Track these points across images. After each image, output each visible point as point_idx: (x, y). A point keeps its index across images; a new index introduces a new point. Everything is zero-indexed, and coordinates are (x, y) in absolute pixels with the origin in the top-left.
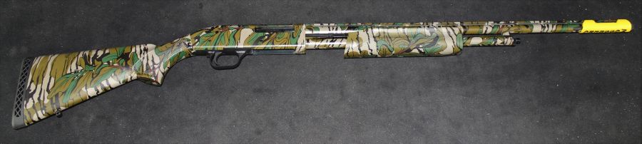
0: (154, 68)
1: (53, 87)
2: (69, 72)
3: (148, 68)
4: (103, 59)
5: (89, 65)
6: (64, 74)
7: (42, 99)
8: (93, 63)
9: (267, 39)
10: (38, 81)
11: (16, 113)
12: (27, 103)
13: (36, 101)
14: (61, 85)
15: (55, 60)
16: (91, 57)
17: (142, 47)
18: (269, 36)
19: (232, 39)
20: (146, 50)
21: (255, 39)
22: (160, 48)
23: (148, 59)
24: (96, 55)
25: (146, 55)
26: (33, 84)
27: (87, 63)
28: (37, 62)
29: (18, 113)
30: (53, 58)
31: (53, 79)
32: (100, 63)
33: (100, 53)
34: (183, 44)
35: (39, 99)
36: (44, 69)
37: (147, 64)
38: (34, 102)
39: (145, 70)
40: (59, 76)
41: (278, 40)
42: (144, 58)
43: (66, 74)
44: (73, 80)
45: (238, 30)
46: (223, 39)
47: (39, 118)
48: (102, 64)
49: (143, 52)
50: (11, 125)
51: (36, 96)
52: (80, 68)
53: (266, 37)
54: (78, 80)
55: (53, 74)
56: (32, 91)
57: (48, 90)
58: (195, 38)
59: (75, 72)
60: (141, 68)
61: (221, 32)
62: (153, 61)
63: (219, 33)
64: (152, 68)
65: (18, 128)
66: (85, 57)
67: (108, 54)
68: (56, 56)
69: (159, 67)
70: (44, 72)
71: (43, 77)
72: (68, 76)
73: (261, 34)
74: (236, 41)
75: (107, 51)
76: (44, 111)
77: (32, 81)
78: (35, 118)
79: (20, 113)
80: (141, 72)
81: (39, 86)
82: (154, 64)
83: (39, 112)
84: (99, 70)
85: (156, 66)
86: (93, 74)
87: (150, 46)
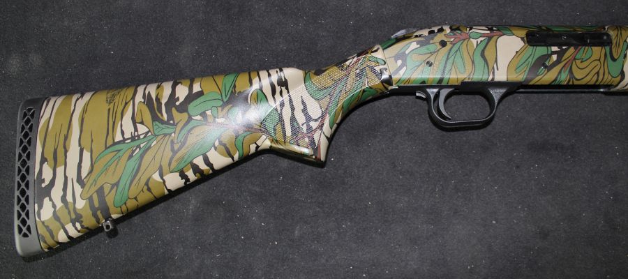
0: (309, 128)
1: (91, 172)
2: (118, 137)
3: (296, 130)
4: (191, 107)
5: (162, 122)
6: (110, 142)
7: (69, 198)
8: (170, 117)
9: (558, 62)
10: (57, 159)
11: (20, 230)
12: (41, 207)
13: (59, 204)
14: (106, 170)
15: (85, 110)
16: (164, 101)
17: (275, 78)
18: (560, 54)
19: (478, 59)
20: (284, 83)
21: (531, 61)
22: (316, 79)
23: (293, 109)
24: (173, 96)
25: (286, 96)
26: (45, 165)
27: (155, 118)
28: (50, 113)
29: (24, 230)
30: (81, 103)
31: (87, 155)
32: (185, 115)
33: (182, 92)
34: (368, 70)
35: (64, 199)
36: (64, 132)
37: (293, 119)
38: (54, 206)
39: (289, 133)
40: (99, 146)
41: (581, 66)
42: (282, 105)
43: (115, 144)
44: (131, 156)
45: (490, 38)
46: (458, 60)
47: (69, 237)
48: (190, 118)
49: (278, 89)
50: (16, 251)
51: (56, 193)
52: (142, 129)
53: (555, 57)
54: (142, 157)
55: (86, 143)
56: (47, 182)
57: (80, 180)
58: (397, 58)
59: (133, 138)
60: (279, 128)
61: (453, 44)
62: (305, 110)
63: (449, 46)
64: (304, 128)
65: (31, 258)
66: (148, 100)
67: (201, 94)
68: (87, 96)
69: (321, 127)
70: (66, 138)
71: (66, 152)
72: (117, 147)
73: (541, 51)
74: (489, 64)
75: (197, 88)
76: (78, 225)
77: (43, 160)
78: (62, 237)
79: (29, 229)
80: (279, 137)
81: (60, 170)
82: (309, 118)
83: (70, 227)
84: (184, 131)
85: (314, 125)
86: (172, 142)
87: (291, 73)
